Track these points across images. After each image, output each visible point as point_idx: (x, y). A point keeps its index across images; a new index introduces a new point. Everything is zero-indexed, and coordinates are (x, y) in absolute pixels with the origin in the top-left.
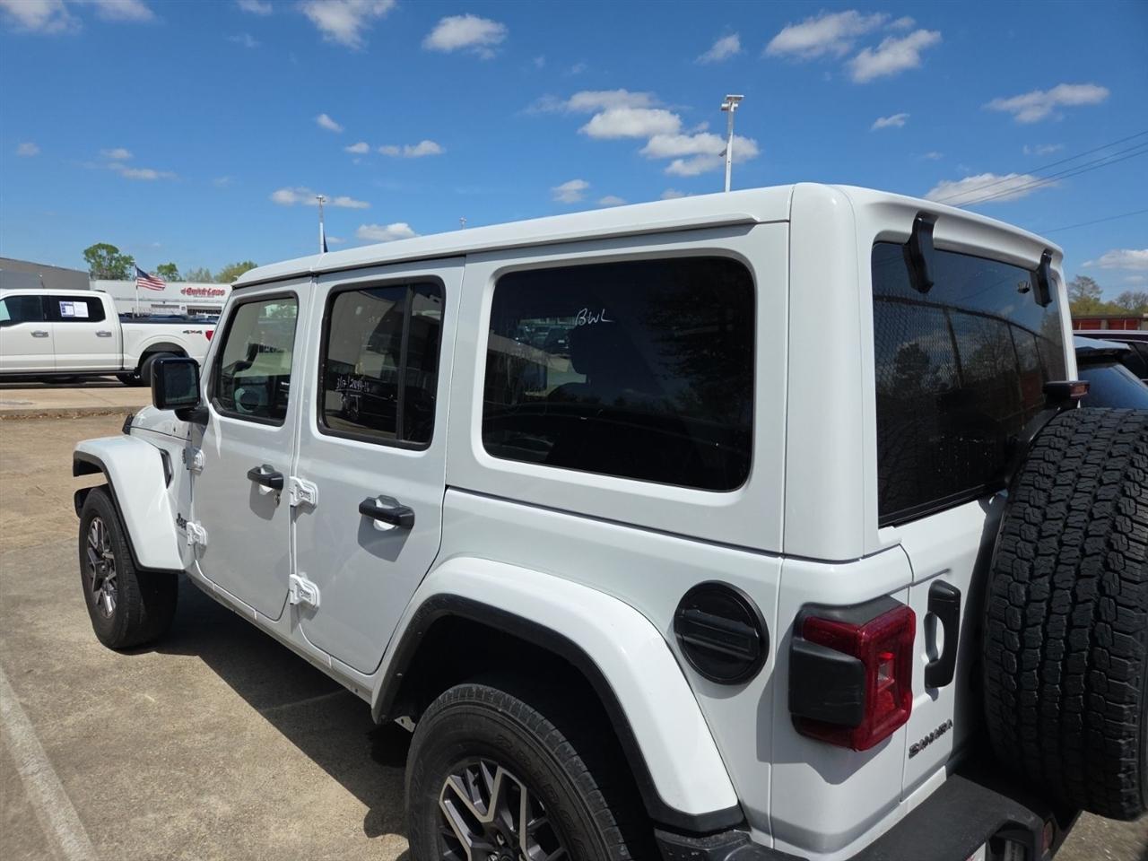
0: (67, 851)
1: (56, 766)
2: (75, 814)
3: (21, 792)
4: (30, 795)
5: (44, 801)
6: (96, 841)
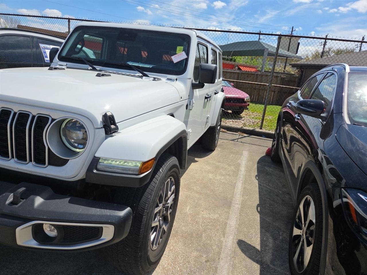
0: (241, 185)
1: (231, 202)
2: (235, 189)
3: (243, 201)
4: (241, 199)
5: (239, 196)
6: (235, 183)
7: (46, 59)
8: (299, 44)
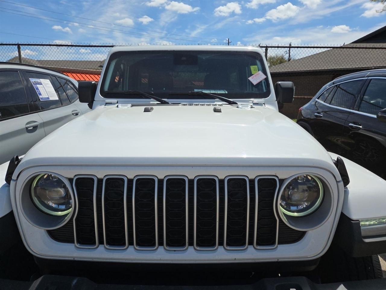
7: (41, 97)
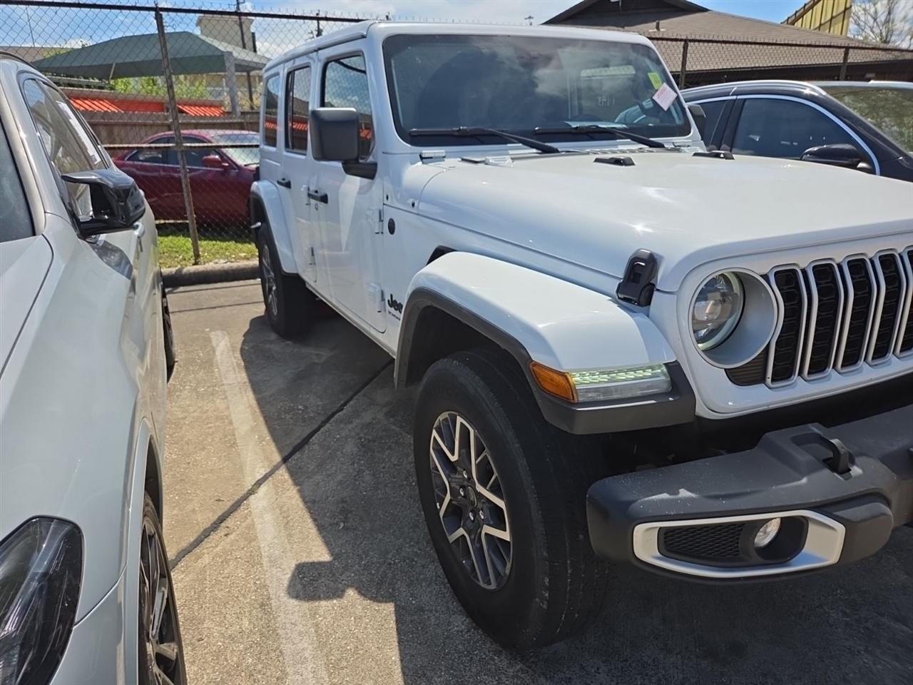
8: (253, 34)
